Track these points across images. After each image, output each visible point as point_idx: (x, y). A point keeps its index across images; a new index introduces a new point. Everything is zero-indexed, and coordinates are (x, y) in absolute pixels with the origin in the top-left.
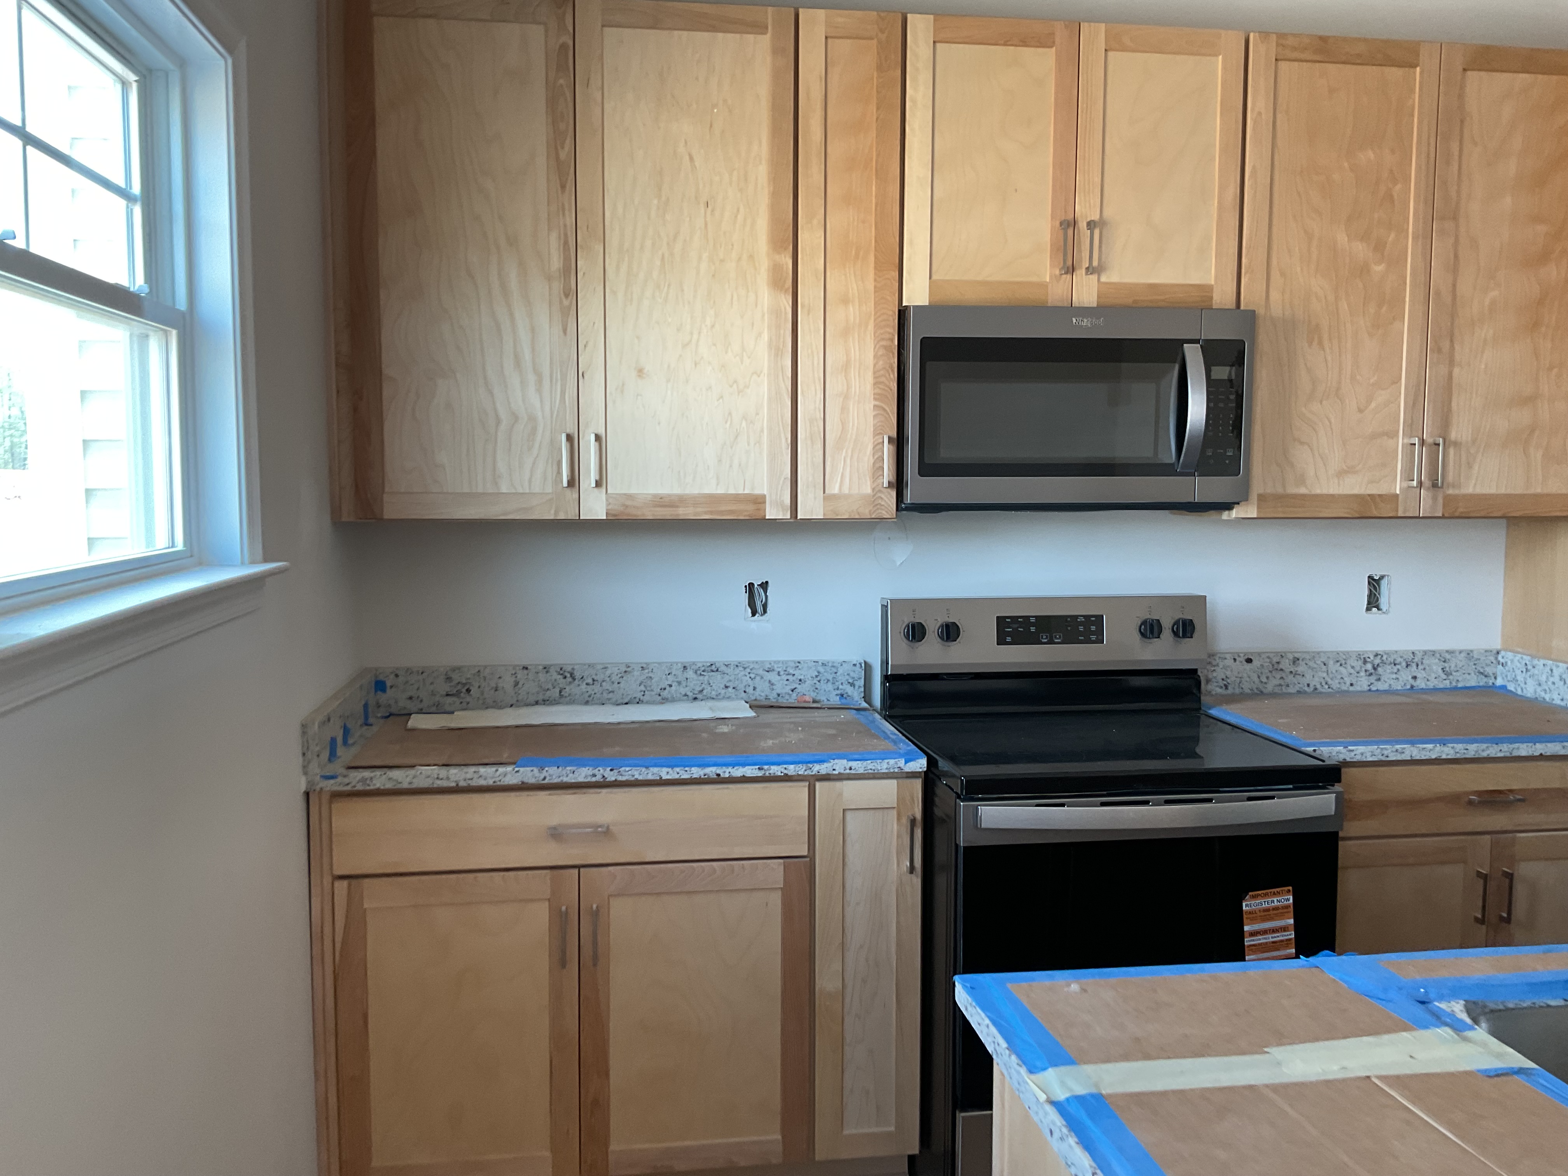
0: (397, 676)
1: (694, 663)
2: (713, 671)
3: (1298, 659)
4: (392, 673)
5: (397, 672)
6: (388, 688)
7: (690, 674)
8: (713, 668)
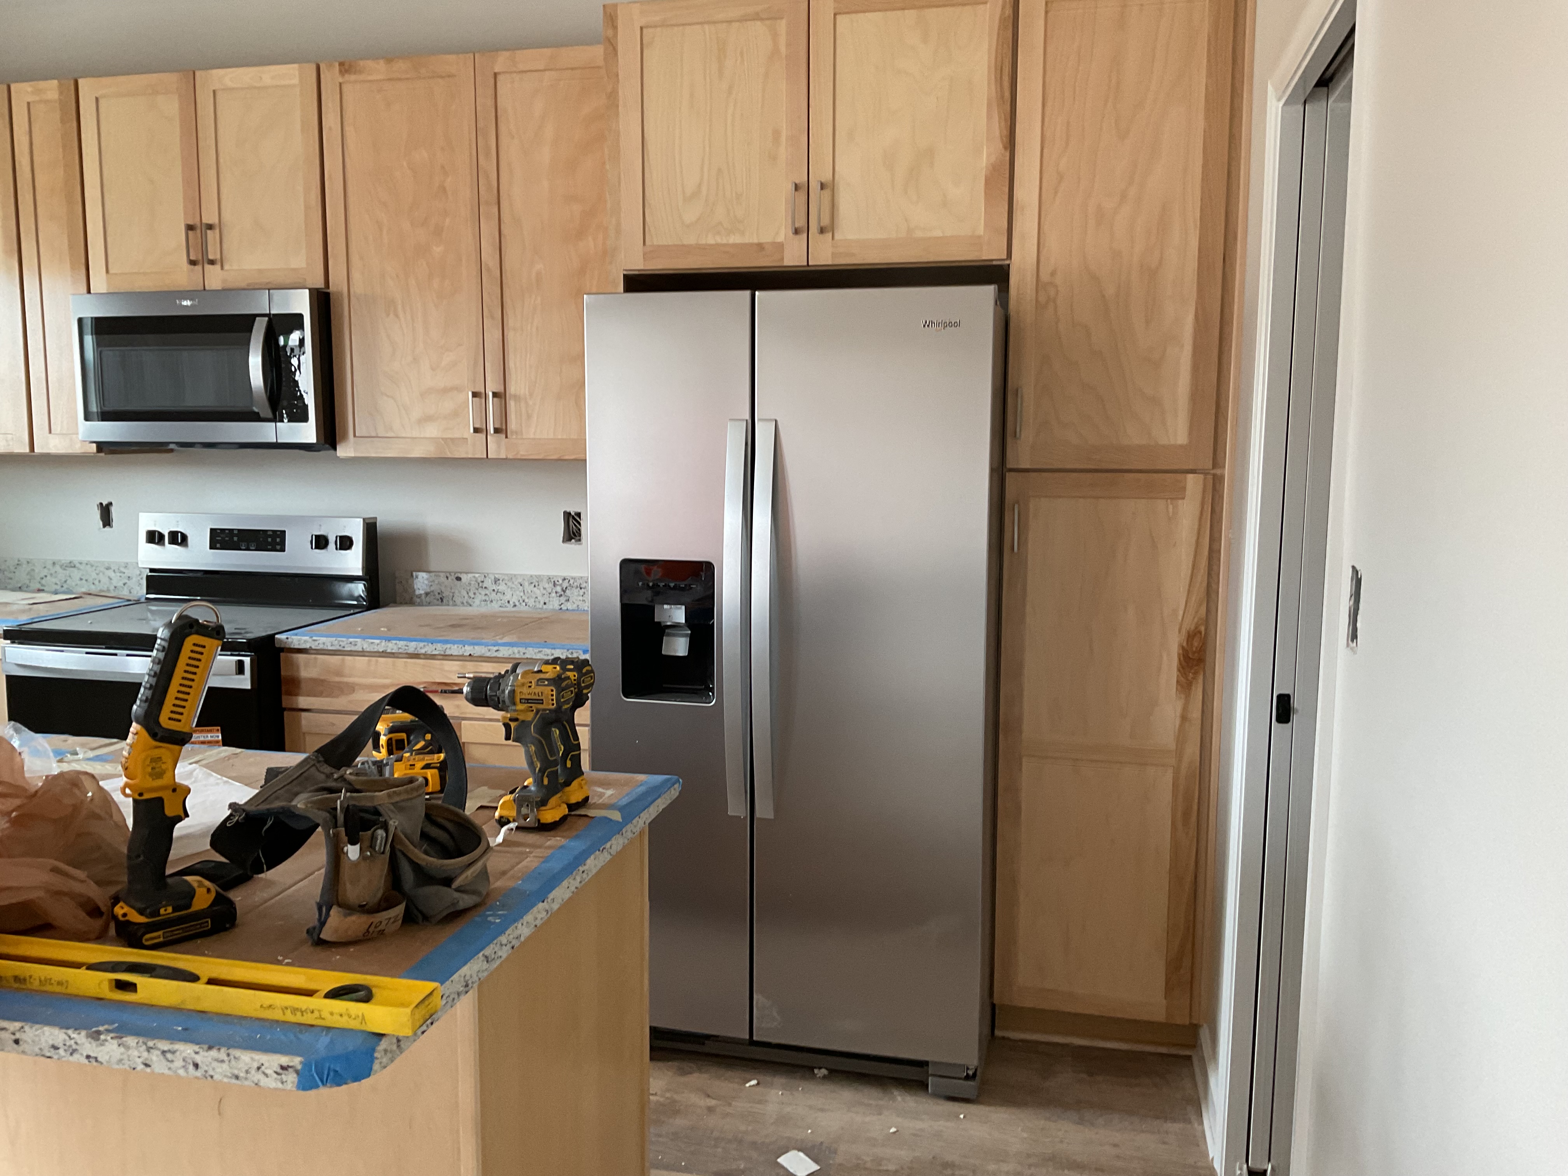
1: (60, 561)
2: (72, 567)
3: (499, 580)
7: (57, 568)
8: (72, 565)
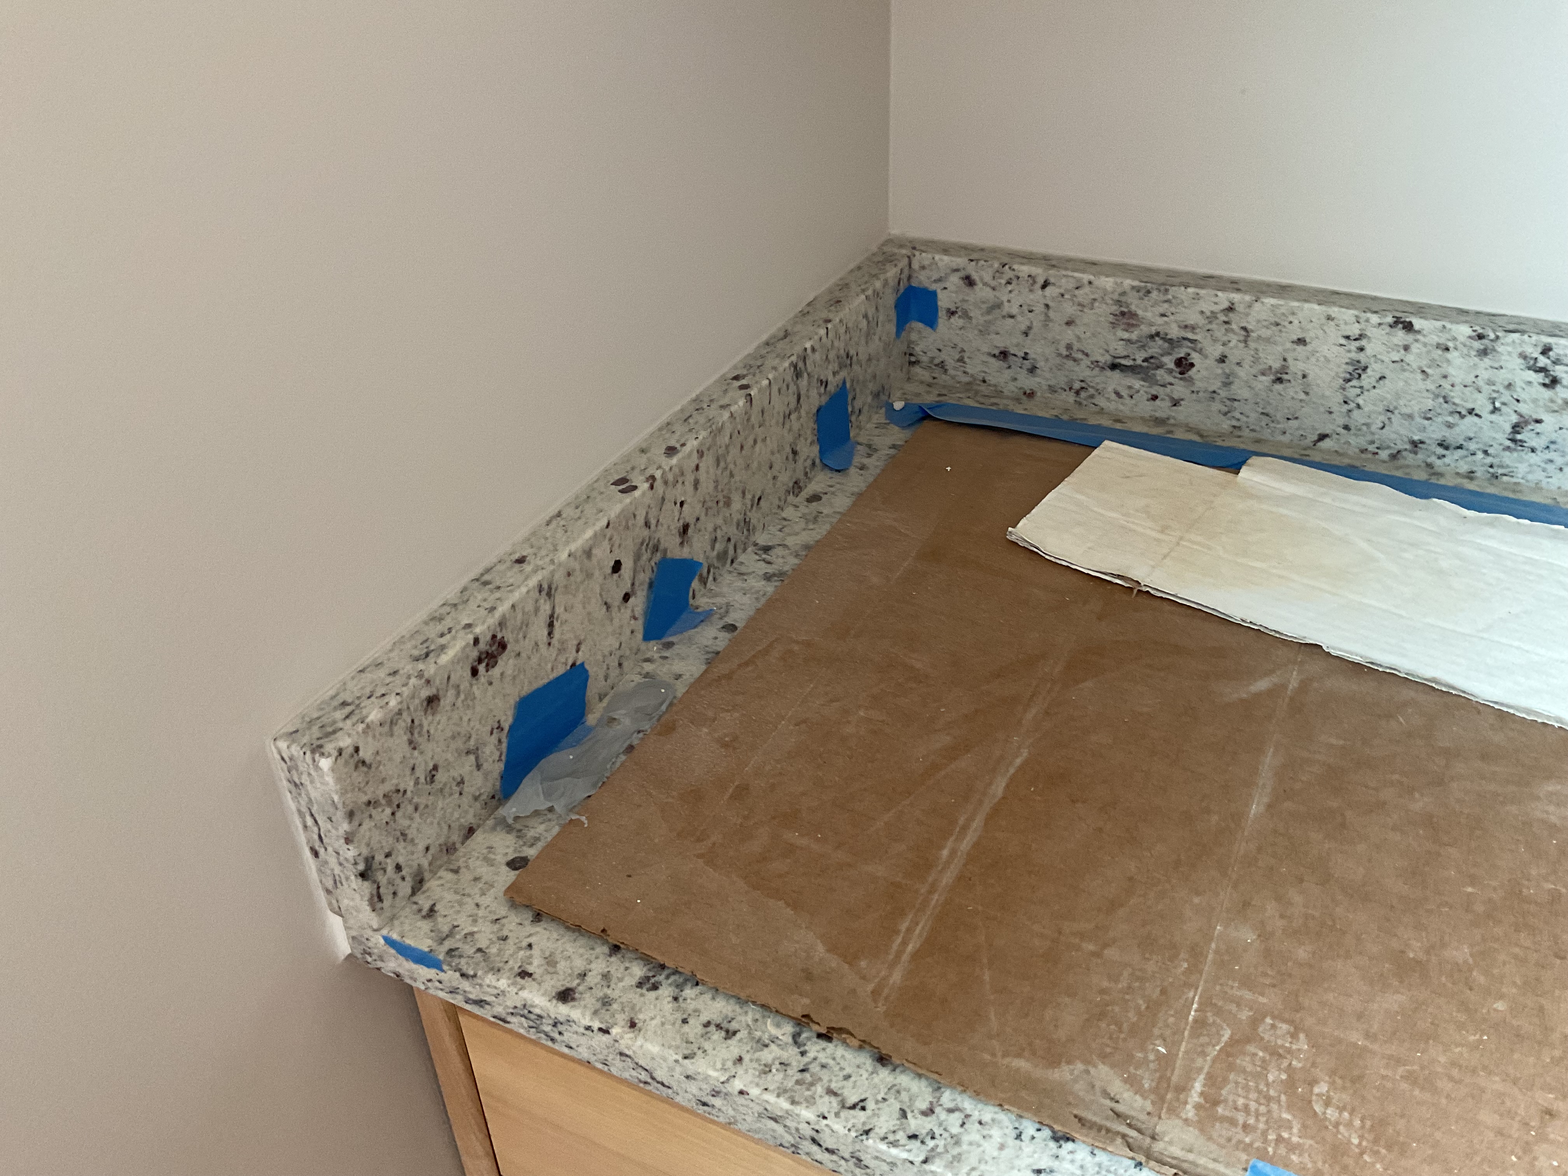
0: (969, 281)
4: (957, 270)
5: (971, 270)
6: (942, 314)
